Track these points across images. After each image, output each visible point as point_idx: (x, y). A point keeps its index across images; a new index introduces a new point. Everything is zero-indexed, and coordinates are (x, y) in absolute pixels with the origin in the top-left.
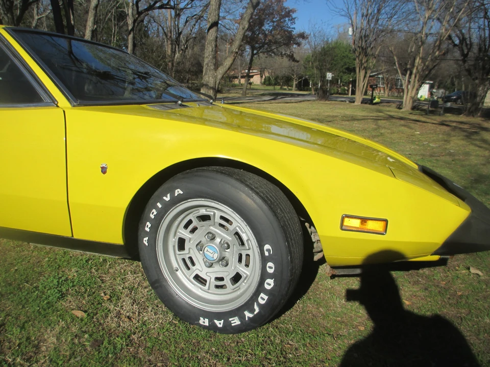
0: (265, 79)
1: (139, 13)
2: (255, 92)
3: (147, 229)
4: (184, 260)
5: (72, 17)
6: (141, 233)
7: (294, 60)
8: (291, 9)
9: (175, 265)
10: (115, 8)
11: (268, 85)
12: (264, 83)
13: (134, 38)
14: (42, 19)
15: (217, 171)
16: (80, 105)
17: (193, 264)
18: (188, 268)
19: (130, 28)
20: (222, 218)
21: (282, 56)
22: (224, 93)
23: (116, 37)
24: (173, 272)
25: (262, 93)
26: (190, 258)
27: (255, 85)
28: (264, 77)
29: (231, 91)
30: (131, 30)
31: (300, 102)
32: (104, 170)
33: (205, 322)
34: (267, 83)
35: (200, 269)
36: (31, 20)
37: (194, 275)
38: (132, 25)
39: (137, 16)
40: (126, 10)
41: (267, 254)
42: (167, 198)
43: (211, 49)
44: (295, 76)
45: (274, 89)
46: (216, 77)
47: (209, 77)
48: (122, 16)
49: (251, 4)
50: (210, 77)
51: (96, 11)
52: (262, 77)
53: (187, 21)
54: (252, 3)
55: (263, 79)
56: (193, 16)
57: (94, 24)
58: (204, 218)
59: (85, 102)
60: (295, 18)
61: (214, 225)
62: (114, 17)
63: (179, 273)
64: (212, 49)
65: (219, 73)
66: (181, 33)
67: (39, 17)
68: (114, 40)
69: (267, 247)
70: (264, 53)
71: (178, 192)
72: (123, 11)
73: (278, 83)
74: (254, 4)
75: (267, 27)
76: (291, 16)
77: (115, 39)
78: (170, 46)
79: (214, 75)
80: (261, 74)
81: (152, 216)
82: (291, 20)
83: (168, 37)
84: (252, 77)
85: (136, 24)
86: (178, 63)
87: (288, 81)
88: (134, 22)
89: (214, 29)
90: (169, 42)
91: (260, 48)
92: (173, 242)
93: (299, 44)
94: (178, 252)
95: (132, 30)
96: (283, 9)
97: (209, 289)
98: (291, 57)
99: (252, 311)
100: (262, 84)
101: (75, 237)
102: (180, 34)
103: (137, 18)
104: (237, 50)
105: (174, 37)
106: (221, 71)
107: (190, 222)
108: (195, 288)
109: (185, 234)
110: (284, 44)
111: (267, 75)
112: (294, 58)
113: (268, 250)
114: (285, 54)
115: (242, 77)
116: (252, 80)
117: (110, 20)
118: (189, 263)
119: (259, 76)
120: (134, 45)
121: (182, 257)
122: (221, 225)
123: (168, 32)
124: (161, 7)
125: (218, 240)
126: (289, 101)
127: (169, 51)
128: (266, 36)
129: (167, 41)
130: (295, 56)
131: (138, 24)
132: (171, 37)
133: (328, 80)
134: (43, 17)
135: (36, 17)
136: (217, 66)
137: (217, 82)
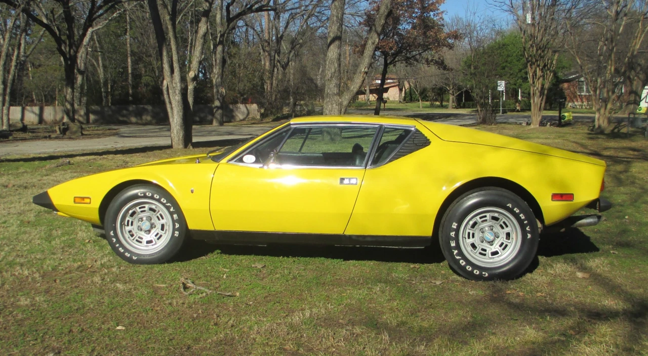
0: (406, 93)
7: (445, 68)
12: (405, 99)
13: (223, 52)
21: (428, 64)
27: (392, 102)
28: (404, 89)
30: (219, 43)
34: (409, 97)
43: (333, 69)
44: (451, 88)
46: (341, 104)
47: (332, 105)
50: (334, 105)
51: (204, 39)
52: (401, 90)
55: (403, 92)
57: (202, 54)
64: (335, 70)
65: (345, 98)
67: (94, 30)
75: (405, 25)
79: (339, 101)
80: (399, 86)
84: (386, 90)
87: (440, 93)
89: (337, 43)
93: (451, 47)
95: (222, 41)
98: (441, 64)
106: (347, 96)
112: (446, 65)
114: (432, 60)
115: (372, 92)
116: (385, 95)
119: (397, 88)
120: (224, 62)
124: (258, 10)
130: (446, 62)
133: (500, 91)
135: (90, 30)
137: (342, 110)
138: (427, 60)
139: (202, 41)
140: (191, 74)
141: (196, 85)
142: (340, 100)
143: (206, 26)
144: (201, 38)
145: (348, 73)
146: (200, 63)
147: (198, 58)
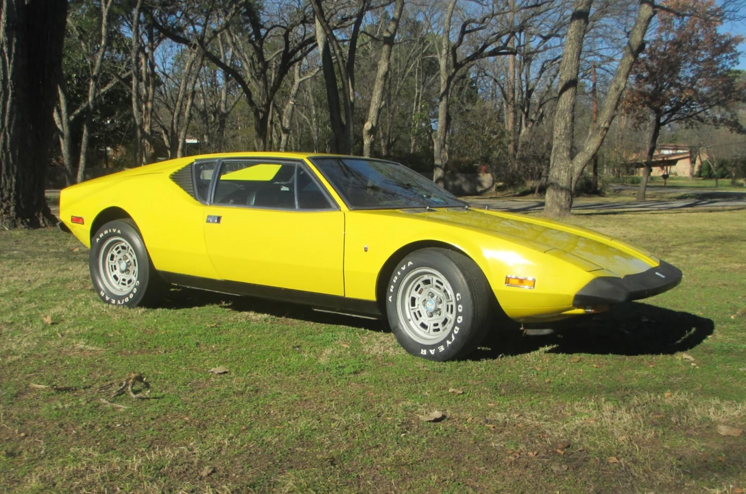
0: (700, 167)
1: (457, 66)
2: (669, 193)
3: (391, 290)
4: (415, 313)
5: (351, 90)
6: (388, 294)
8: (733, 36)
9: (409, 317)
10: (420, 55)
11: (706, 178)
12: (699, 175)
13: (448, 106)
14: (306, 82)
15: (435, 250)
16: (354, 210)
17: (421, 316)
18: (417, 319)
19: (442, 90)
20: (437, 281)
21: (717, 125)
22: (608, 196)
23: (420, 104)
24: (407, 321)
25: (683, 193)
26: (419, 312)
27: (680, 178)
28: (698, 162)
29: (624, 192)
30: (443, 95)
31: (738, 209)
32: (366, 250)
33: (424, 352)
34: (705, 173)
35: (425, 319)
36: (289, 84)
37: (420, 323)
38: (445, 86)
39: (453, 71)
40: (438, 56)
41: (458, 299)
42: (404, 268)
43: (563, 124)
45: (717, 186)
46: (572, 170)
47: (560, 171)
48: (431, 68)
49: (628, 48)
50: (562, 171)
51: (385, 81)
52: (693, 162)
53: (543, 70)
54: (631, 49)
55: (697, 166)
56: (555, 60)
57: (382, 100)
58: (427, 282)
59: (358, 208)
60: (739, 54)
61: (432, 287)
62: (419, 70)
63: (411, 323)
64: (566, 125)
65: (578, 163)
66: (532, 90)
67: (302, 79)
68: (416, 110)
69: (458, 295)
70: (679, 120)
71: (410, 263)
72: (433, 59)
73: (728, 173)
74: (635, 48)
75: (687, 72)
76: (732, 49)
77: (419, 108)
78: (511, 115)
79: (568, 166)
80: (690, 157)
81: (395, 281)
82: (732, 57)
83: (509, 100)
84: (674, 162)
85: (452, 83)
86: (525, 145)
88: (449, 79)
89: (570, 91)
90: (511, 109)
91: (673, 111)
92: (408, 300)
94: (411, 308)
95: (446, 93)
96: (714, 39)
97: (429, 332)
98: (734, 125)
99: (450, 340)
100: (694, 176)
101: (347, 296)
102: (529, 93)
103: (454, 74)
104: (607, 125)
105: (518, 98)
106: (580, 159)
107: (419, 286)
108: (421, 331)
109: (415, 294)
110: (718, 103)
111: (705, 157)
112: (741, 127)
113: (459, 297)
114: (722, 120)
116: (673, 169)
117: (411, 74)
118: (418, 315)
119: (687, 161)
120: (448, 119)
121: (414, 311)
122: (437, 287)
123: (509, 91)
124: (495, 53)
125: (435, 297)
126: (721, 208)
127: (510, 125)
128: (682, 89)
129: (507, 107)
131: (455, 83)
132: (513, 99)
134: (308, 78)
135: (297, 80)
136: (573, 152)
137: (573, 179)
138: (715, 120)
139: (381, 83)
140: (367, 126)
141: (373, 140)
142: (571, 165)
143: (387, 64)
144: (381, 79)
145: (624, 141)
146: (379, 111)
147: (376, 105)
